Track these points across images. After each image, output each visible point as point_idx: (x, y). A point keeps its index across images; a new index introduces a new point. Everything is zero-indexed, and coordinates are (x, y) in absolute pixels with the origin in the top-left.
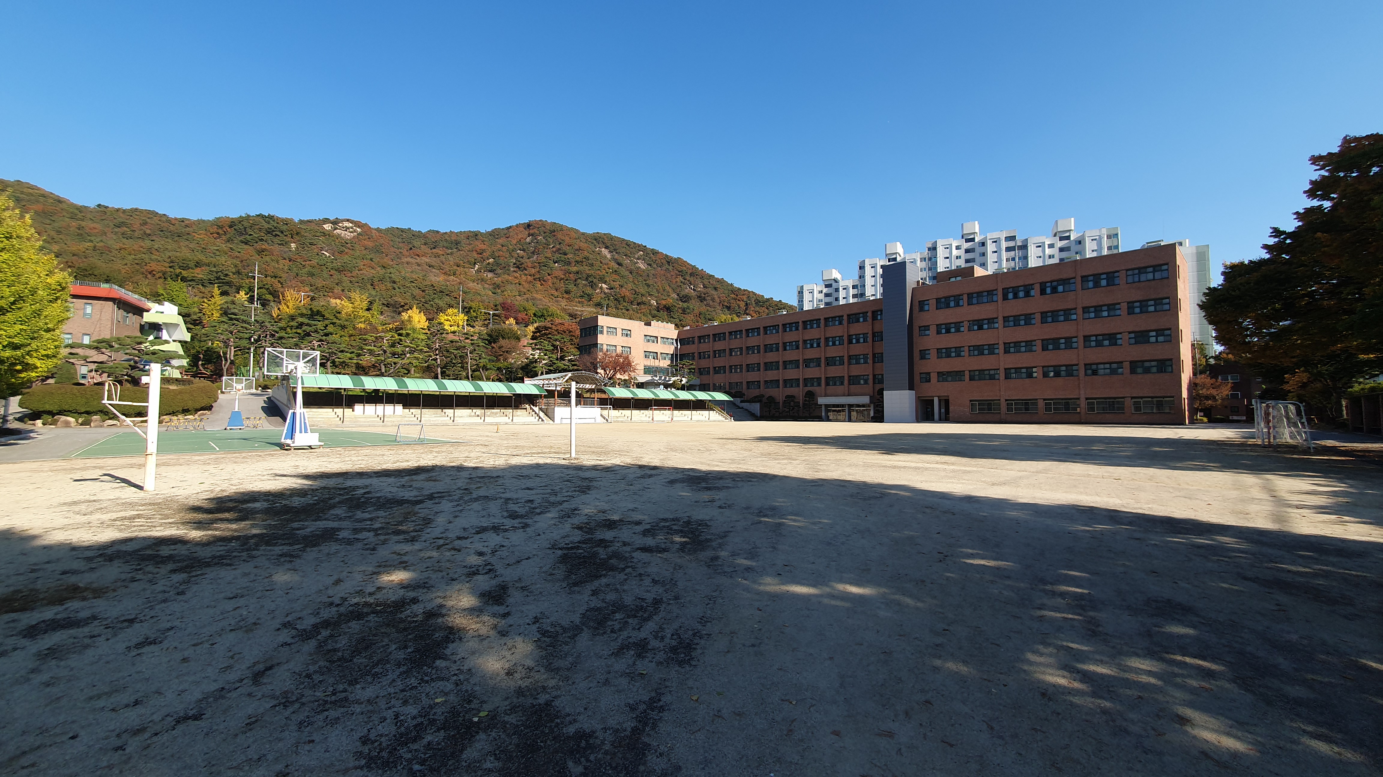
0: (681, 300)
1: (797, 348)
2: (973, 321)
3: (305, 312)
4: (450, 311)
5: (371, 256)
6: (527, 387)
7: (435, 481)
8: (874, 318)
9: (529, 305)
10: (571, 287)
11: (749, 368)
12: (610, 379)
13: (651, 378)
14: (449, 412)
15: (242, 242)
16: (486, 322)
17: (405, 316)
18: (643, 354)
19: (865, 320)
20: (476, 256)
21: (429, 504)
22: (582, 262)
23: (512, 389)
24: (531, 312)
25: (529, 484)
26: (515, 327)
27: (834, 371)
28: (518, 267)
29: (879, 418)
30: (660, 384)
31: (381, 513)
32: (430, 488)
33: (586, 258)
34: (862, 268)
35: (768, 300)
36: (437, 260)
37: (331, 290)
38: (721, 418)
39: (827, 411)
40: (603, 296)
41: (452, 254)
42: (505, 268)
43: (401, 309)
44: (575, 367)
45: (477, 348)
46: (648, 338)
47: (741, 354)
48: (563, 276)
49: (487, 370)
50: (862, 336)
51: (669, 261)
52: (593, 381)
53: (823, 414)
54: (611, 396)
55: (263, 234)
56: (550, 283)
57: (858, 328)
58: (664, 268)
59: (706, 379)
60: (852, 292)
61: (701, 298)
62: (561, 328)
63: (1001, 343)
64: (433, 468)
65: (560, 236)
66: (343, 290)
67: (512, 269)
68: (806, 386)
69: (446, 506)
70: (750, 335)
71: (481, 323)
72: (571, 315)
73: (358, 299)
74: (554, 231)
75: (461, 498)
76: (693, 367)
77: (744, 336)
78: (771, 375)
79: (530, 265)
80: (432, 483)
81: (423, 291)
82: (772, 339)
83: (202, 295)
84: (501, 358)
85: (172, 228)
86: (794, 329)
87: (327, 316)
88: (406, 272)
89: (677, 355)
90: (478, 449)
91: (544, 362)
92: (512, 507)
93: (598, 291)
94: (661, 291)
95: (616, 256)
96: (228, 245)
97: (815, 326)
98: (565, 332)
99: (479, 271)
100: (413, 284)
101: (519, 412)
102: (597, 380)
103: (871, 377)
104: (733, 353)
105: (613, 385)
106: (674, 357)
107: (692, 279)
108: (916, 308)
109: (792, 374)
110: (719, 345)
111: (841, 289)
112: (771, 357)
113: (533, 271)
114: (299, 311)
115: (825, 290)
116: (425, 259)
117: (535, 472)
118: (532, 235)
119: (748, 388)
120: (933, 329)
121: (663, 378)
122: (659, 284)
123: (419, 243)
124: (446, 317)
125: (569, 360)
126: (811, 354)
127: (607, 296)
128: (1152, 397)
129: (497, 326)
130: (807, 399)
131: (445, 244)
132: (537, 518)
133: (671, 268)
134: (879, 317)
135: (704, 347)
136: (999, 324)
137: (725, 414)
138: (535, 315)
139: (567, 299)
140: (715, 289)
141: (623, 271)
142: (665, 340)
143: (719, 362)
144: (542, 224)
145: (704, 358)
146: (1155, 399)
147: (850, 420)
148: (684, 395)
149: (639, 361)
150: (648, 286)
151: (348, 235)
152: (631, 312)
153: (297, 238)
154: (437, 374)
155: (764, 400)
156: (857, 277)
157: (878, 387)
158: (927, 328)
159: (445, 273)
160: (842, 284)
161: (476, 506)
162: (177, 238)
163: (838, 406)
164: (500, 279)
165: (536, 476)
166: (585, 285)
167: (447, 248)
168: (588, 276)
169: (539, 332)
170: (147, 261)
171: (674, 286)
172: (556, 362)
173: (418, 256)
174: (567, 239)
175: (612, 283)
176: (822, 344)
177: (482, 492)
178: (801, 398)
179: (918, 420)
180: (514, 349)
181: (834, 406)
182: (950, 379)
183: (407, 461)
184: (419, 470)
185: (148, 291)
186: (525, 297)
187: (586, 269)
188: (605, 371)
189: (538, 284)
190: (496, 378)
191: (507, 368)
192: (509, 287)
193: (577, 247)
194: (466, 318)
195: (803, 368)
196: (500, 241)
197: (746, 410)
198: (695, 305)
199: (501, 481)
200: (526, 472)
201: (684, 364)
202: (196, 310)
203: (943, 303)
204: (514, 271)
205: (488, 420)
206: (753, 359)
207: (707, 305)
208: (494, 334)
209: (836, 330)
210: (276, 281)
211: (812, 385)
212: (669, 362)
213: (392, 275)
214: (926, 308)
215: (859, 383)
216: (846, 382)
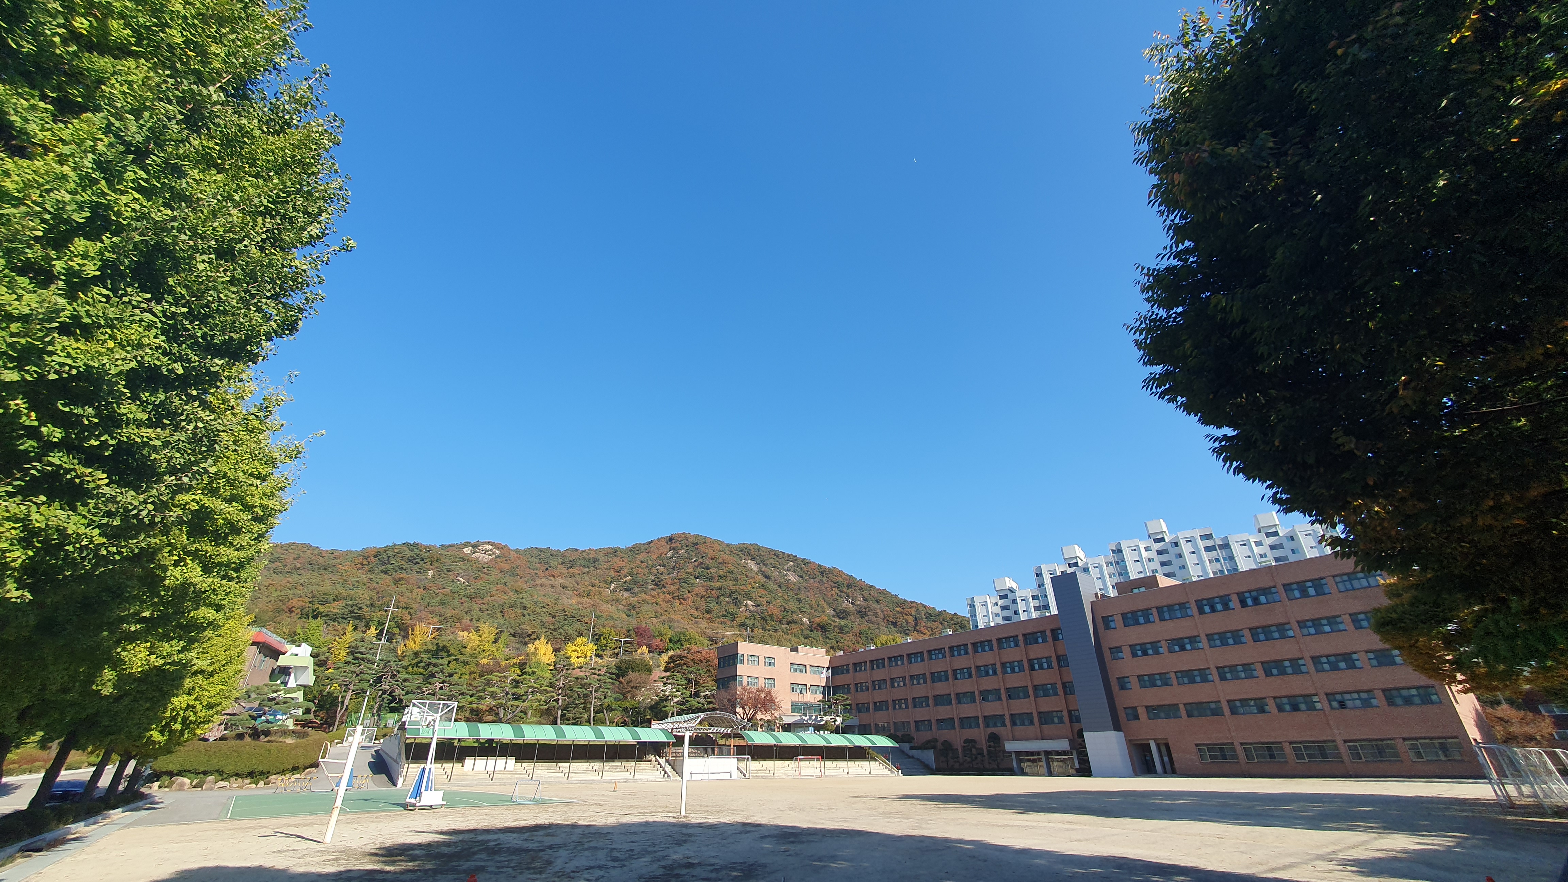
0: (838, 616)
1: (970, 676)
2: (1172, 640)
3: (431, 647)
4: (579, 640)
5: (505, 580)
6: (654, 733)
7: (553, 836)
8: (1055, 638)
9: (664, 629)
10: (713, 605)
11: (917, 702)
12: (749, 720)
13: (799, 718)
14: (564, 766)
15: (382, 571)
16: (616, 651)
17: (531, 648)
18: (789, 687)
19: (1045, 641)
20: (613, 573)
21: (550, 852)
22: (726, 576)
23: (635, 735)
24: (667, 638)
25: (634, 838)
26: (647, 657)
27: (1020, 706)
28: (656, 585)
29: (1085, 770)
30: (809, 725)
31: (514, 857)
32: (549, 841)
33: (731, 572)
34: (1039, 575)
35: (940, 613)
36: (573, 580)
37: (459, 620)
38: (885, 771)
39: (1020, 761)
40: (748, 614)
41: (588, 572)
42: (643, 586)
43: (527, 639)
44: (711, 706)
45: (603, 685)
46: (795, 666)
47: (905, 685)
48: (704, 593)
49: (612, 710)
50: (1044, 660)
51: (823, 571)
52: (729, 723)
53: (1015, 765)
54: (750, 743)
55: (404, 563)
56: (690, 601)
57: (1039, 650)
58: (817, 580)
59: (866, 718)
60: (1032, 603)
61: (862, 614)
62: (697, 657)
63: (1212, 667)
64: (551, 826)
65: (702, 548)
66: (471, 620)
67: (650, 587)
68: (988, 726)
69: (563, 853)
70: (913, 660)
71: (611, 652)
72: (711, 639)
73: (486, 631)
74: (697, 544)
75: (575, 848)
76: (848, 702)
77: (906, 662)
78: (944, 712)
79: (669, 582)
80: (550, 838)
81: (554, 617)
82: (939, 666)
83: (335, 632)
84: (629, 695)
85: (321, 561)
86: (963, 652)
87: (452, 651)
88: (539, 596)
89: (829, 687)
90: (592, 808)
91: (675, 700)
92: (615, 854)
93: (743, 609)
94: (815, 606)
95: (764, 568)
96: (369, 575)
97: (987, 648)
98: (702, 662)
99: (615, 590)
100: (544, 610)
101: (642, 765)
102: (733, 722)
103: (1065, 713)
104: (896, 684)
105: (754, 728)
106: (826, 690)
107: (849, 591)
108: (1101, 625)
109: (968, 710)
110: (879, 674)
111: (1019, 600)
112: (941, 688)
113: (672, 588)
114: (425, 647)
115: (1001, 602)
116: (560, 580)
117: (643, 829)
118: (674, 549)
119: (918, 729)
120: (1126, 651)
121: (814, 717)
122: (812, 598)
123: (556, 563)
124: (574, 648)
125: (705, 697)
126: (988, 683)
127: (753, 615)
128: (1431, 739)
129: (627, 657)
130: (992, 744)
131: (582, 562)
132: (633, 861)
133: (824, 579)
134: (1060, 636)
135: (862, 677)
136: (1204, 643)
137: (891, 767)
138: (670, 640)
139: (709, 619)
140: (878, 601)
141: (771, 585)
142: (815, 668)
143: (879, 696)
144: (685, 537)
145: (862, 690)
146: (1436, 741)
147: (1050, 774)
148: (838, 740)
149: (784, 697)
150: (800, 601)
151: (486, 558)
152: (780, 633)
153: (436, 564)
154: (557, 718)
155: (939, 745)
156: (1036, 586)
157: (1077, 727)
158: (1118, 649)
159: (579, 595)
160: (1019, 594)
161: (587, 853)
162: (322, 571)
163: (1032, 753)
164: (636, 599)
165: (642, 832)
166: (728, 602)
167: (584, 566)
168: (732, 592)
169: (674, 662)
170: (291, 596)
171: (830, 600)
172: (689, 699)
173: (553, 576)
174: (710, 551)
175: (758, 599)
176: (999, 670)
177: (592, 844)
178: (984, 742)
179: (1136, 774)
180: (644, 683)
181: (1028, 753)
182: (1162, 715)
183: (526, 820)
184: (537, 828)
185: (287, 632)
186: (662, 619)
187: (729, 584)
188: (743, 708)
189: (677, 603)
190: (621, 720)
191: (634, 708)
192: (645, 608)
193: (720, 560)
194: (595, 647)
195: (980, 703)
196: (640, 557)
197: (918, 760)
198: (855, 623)
199: (610, 836)
200: (633, 829)
201: (837, 699)
202: (325, 649)
203: (1131, 618)
204: (652, 589)
205: (607, 776)
206: (920, 690)
207: (870, 621)
208: (624, 666)
209: (1012, 654)
210: (406, 612)
211: (996, 726)
212: (821, 697)
213: (524, 600)
214: (1112, 625)
215: (1053, 722)
216: (1036, 720)
